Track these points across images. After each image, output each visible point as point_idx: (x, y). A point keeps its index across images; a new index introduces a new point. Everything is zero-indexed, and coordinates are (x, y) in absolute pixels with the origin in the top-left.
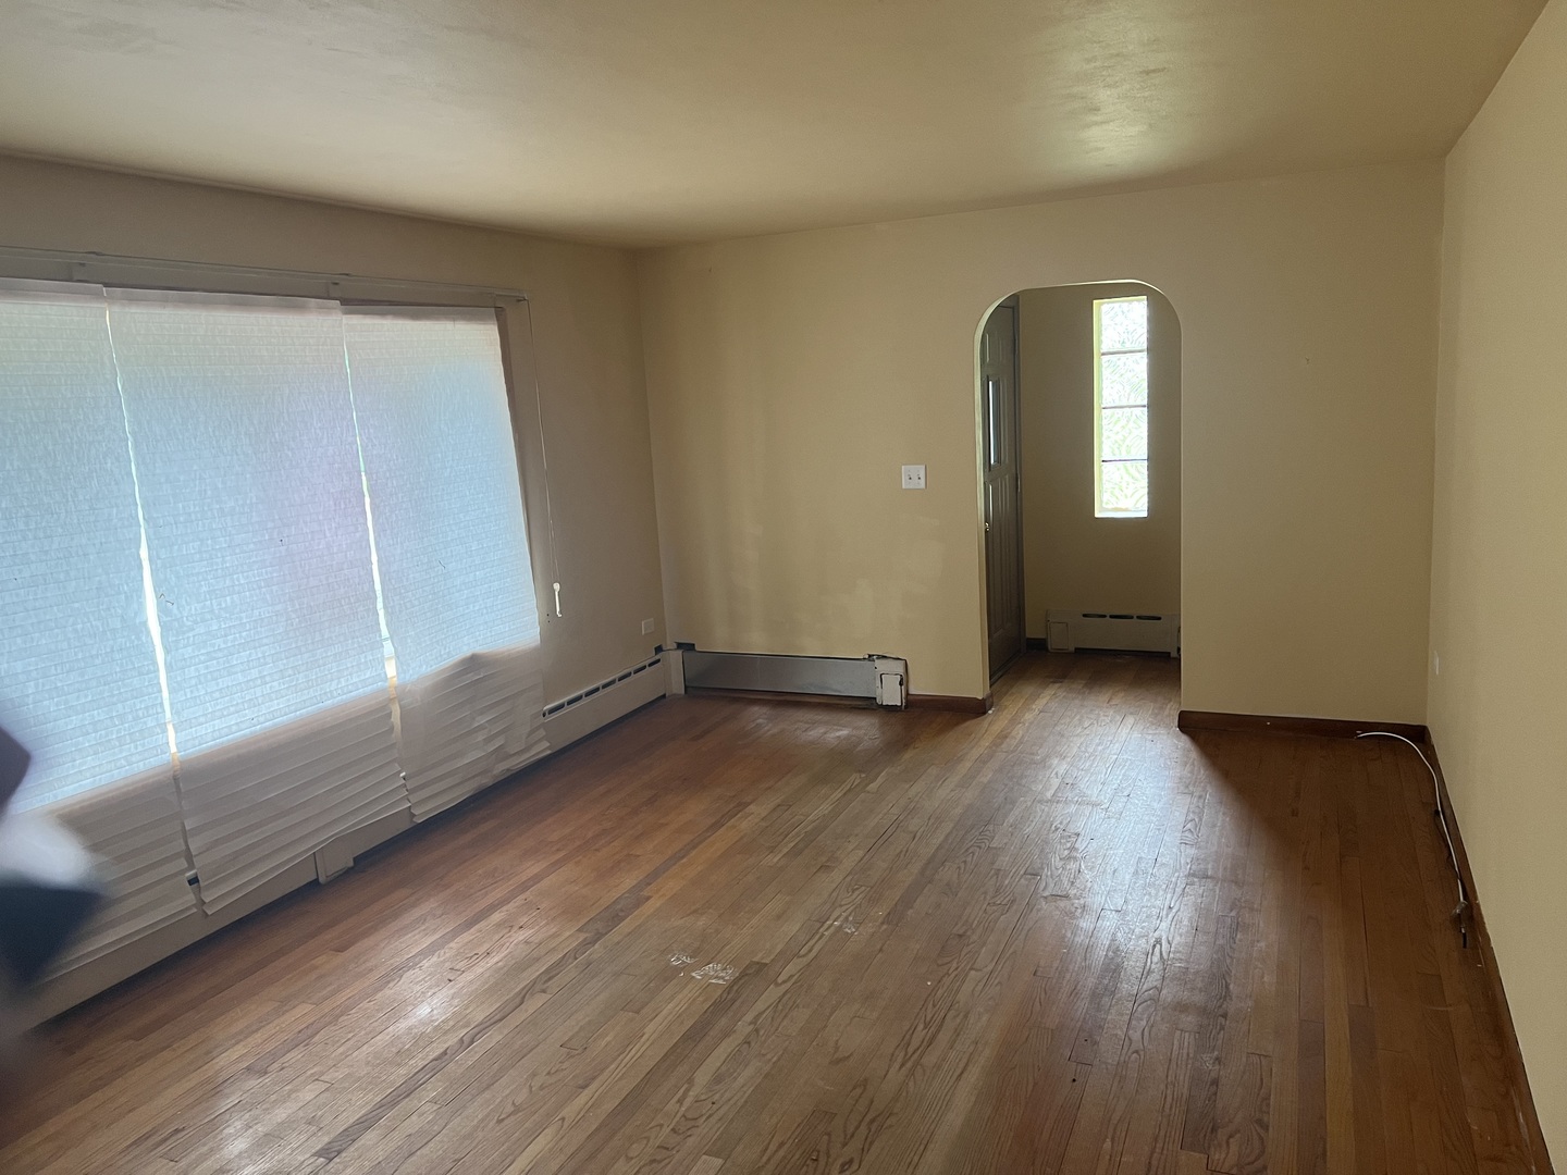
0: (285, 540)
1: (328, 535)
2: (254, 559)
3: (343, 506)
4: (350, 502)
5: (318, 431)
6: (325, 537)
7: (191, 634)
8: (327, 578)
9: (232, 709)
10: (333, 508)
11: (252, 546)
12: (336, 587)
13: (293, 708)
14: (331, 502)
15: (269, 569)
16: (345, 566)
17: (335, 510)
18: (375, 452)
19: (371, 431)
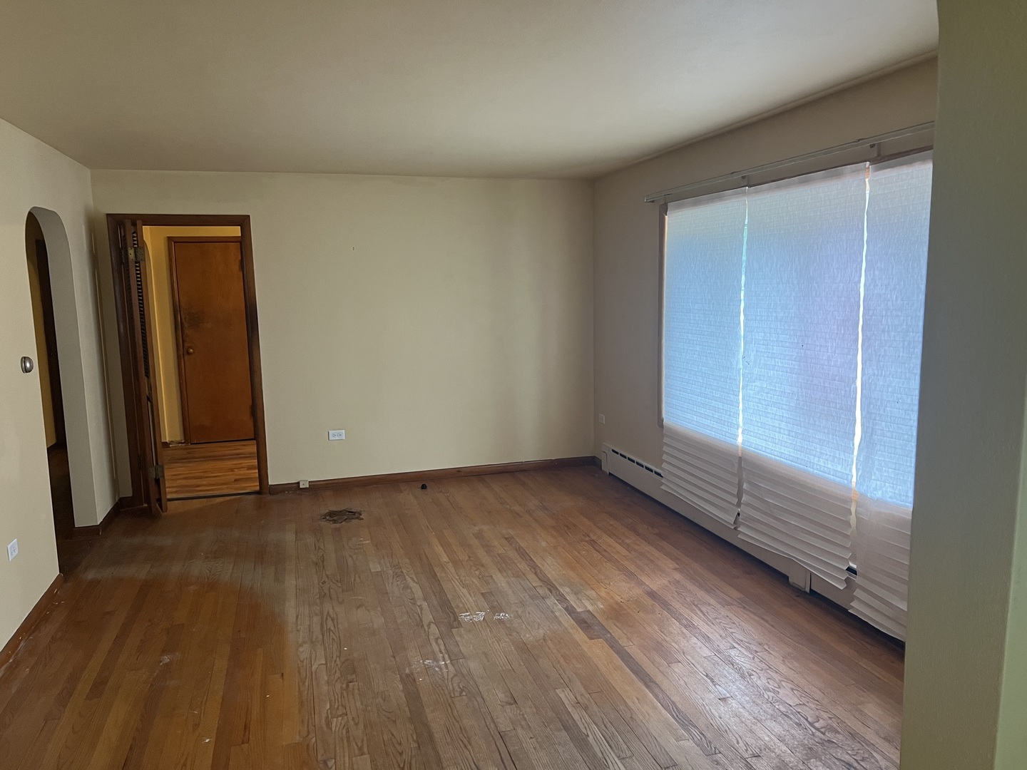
0: (805, 346)
1: (830, 351)
2: (787, 353)
3: (842, 332)
4: (848, 329)
5: (835, 270)
6: (828, 352)
7: (754, 384)
8: (824, 382)
9: (764, 437)
10: (836, 332)
11: (787, 344)
12: (829, 391)
13: (791, 458)
14: (835, 326)
15: (793, 362)
16: (837, 378)
17: (837, 334)
18: (876, 292)
19: (877, 273)
